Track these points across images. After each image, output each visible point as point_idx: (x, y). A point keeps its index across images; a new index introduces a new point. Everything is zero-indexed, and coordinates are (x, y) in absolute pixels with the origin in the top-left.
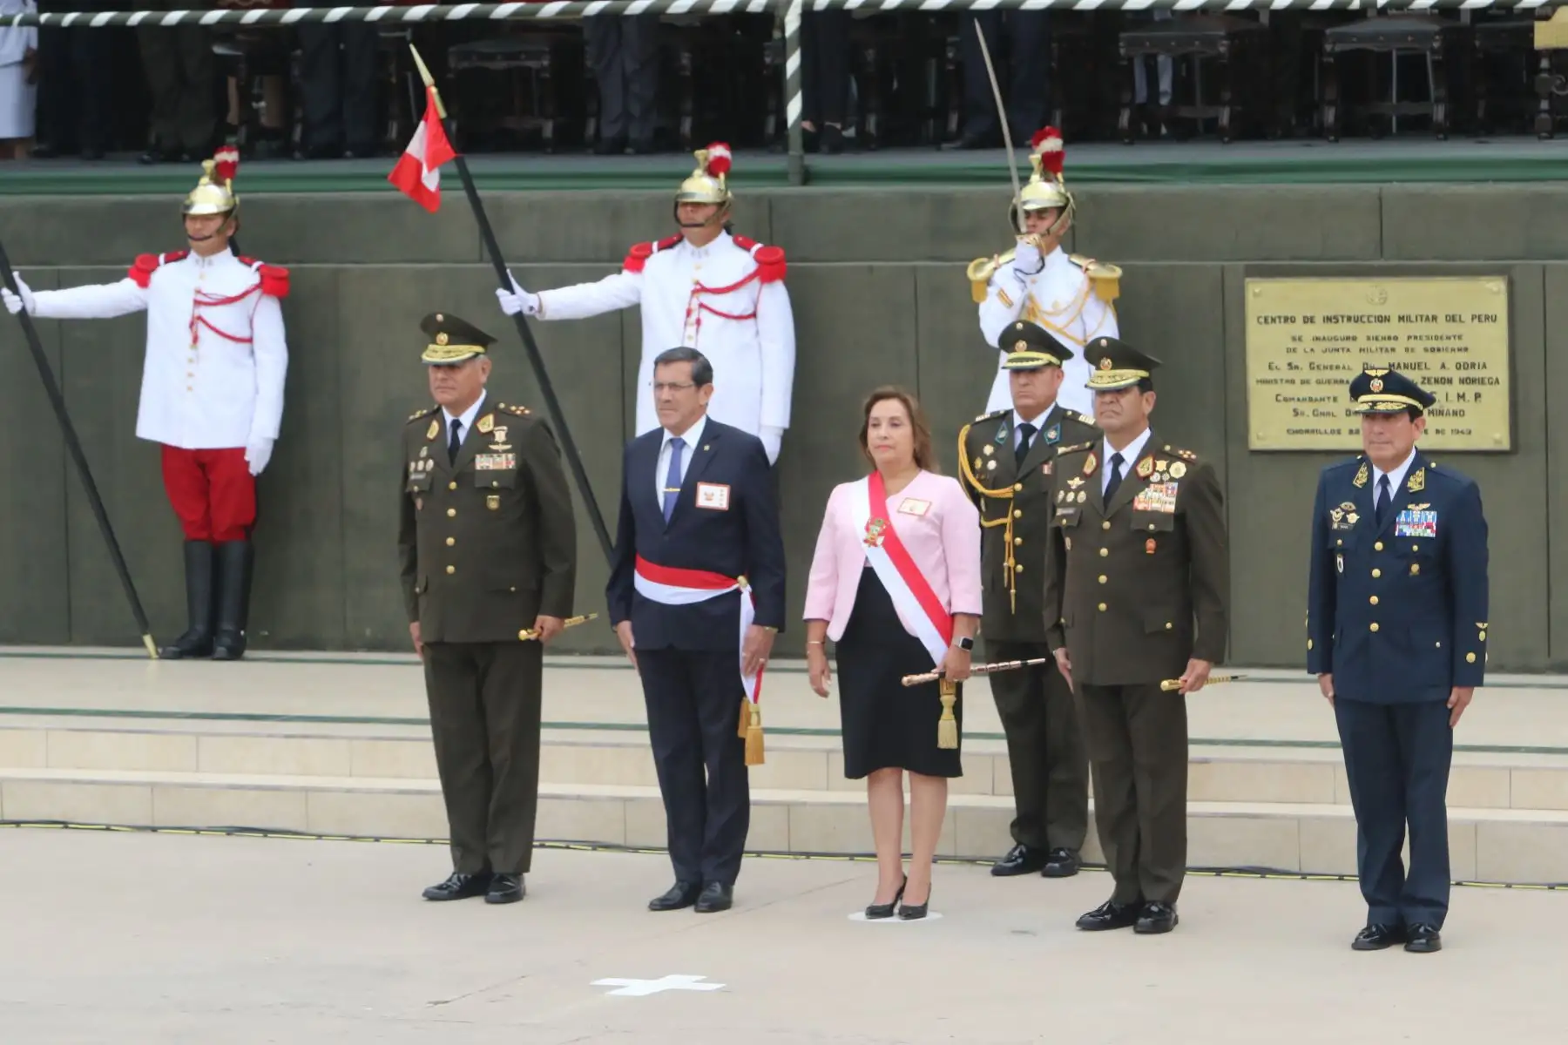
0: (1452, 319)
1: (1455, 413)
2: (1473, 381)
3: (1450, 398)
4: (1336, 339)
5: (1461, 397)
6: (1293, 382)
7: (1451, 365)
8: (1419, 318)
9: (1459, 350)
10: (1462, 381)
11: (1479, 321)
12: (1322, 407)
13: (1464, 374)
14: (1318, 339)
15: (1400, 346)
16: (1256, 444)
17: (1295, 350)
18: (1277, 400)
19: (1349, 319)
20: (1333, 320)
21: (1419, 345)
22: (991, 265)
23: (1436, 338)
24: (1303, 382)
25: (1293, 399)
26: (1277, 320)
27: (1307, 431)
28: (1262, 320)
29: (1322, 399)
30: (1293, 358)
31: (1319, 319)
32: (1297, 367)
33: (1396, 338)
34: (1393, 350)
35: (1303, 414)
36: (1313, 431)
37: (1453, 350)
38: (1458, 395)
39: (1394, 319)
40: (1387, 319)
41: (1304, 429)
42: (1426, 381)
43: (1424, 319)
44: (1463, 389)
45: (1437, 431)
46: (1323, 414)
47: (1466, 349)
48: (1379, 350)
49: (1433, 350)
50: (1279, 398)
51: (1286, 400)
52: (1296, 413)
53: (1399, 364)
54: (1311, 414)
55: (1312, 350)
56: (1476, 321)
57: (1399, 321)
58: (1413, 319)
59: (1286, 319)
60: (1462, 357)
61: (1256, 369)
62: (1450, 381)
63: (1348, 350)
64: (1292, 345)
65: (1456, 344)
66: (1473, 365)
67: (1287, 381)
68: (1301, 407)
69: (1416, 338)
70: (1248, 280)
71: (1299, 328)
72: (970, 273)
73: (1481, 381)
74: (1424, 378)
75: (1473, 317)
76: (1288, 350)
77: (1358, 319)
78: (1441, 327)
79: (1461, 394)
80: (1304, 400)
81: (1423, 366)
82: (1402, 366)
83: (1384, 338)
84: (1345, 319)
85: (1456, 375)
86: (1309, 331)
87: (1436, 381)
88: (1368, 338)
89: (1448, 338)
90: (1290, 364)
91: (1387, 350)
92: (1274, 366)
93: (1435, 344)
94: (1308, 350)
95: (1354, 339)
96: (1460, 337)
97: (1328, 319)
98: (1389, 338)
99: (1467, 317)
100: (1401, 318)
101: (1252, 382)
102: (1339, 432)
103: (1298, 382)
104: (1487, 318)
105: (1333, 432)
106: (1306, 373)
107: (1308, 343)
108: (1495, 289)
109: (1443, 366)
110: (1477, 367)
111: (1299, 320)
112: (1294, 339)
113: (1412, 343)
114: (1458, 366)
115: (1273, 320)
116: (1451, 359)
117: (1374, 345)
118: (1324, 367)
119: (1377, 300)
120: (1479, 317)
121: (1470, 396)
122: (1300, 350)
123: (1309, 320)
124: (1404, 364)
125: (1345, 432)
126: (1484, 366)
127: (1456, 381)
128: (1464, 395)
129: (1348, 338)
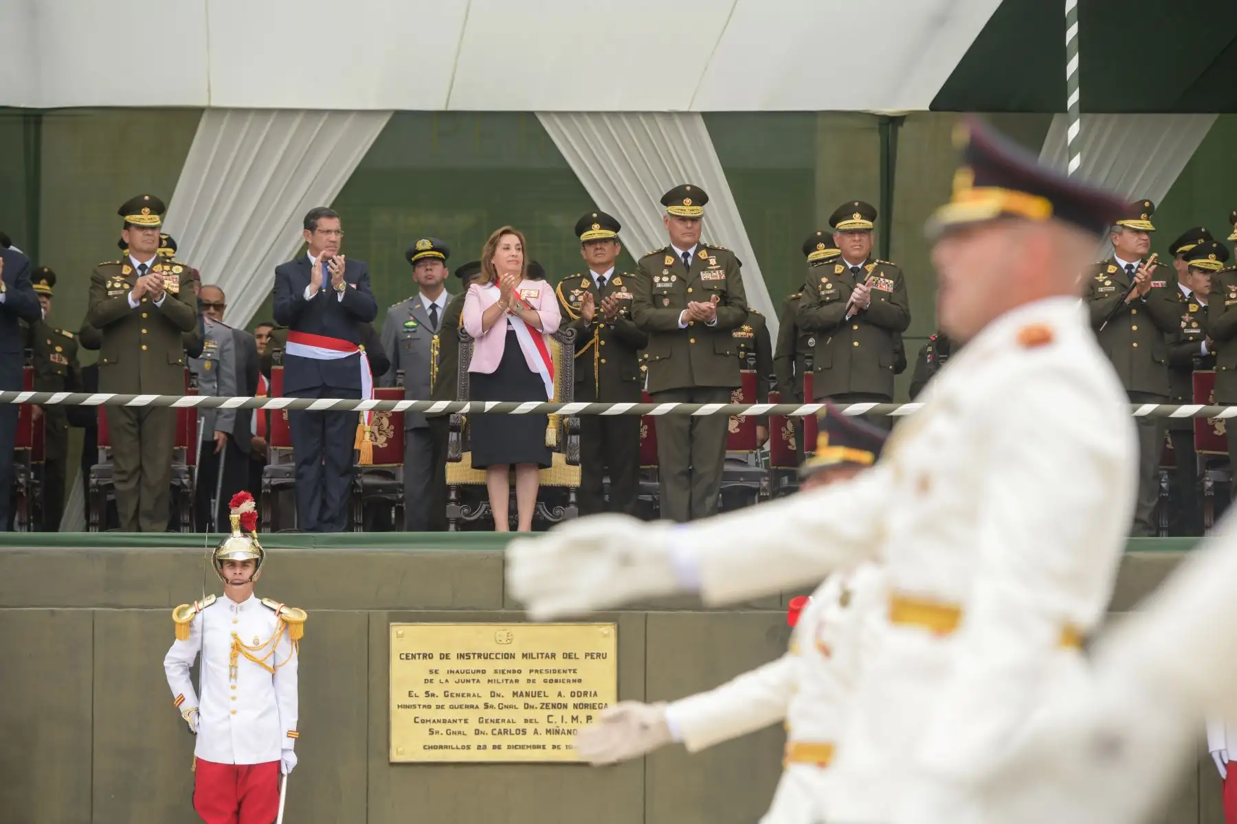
0: (568, 656)
1: (569, 732)
2: (586, 706)
3: (564, 720)
4: (467, 672)
5: (574, 719)
6: (429, 707)
7: (566, 693)
8: (540, 655)
9: (574, 681)
10: (575, 706)
11: (592, 658)
12: (454, 727)
13: (577, 700)
14: (452, 672)
15: (523, 677)
16: (395, 757)
17: (431, 681)
18: (415, 722)
19: (480, 656)
20: (466, 657)
21: (539, 678)
22: (193, 610)
23: (554, 671)
24: (438, 707)
25: (430, 721)
26: (417, 656)
27: (441, 747)
28: (404, 657)
29: (455, 721)
30: (429, 687)
31: (453, 656)
32: (433, 695)
33: (519, 672)
34: (517, 681)
35: (437, 732)
36: (446, 747)
37: (569, 681)
38: (572, 717)
39: (519, 656)
40: (513, 656)
41: (438, 744)
42: (544, 707)
43: (544, 656)
44: (576, 713)
45: (554, 747)
46: (454, 733)
47: (580, 681)
48: (505, 682)
49: (551, 681)
50: (417, 720)
51: (423, 721)
52: (431, 732)
53: (522, 692)
54: (445, 733)
55: (447, 681)
56: (589, 657)
57: (523, 658)
58: (535, 656)
59: (425, 656)
60: (576, 687)
61: (397, 697)
62: (565, 706)
63: (478, 681)
64: (430, 677)
65: (572, 676)
66: (585, 694)
67: (424, 706)
68: (436, 727)
69: (537, 671)
70: (392, 624)
71: (435, 663)
72: (175, 616)
73: (593, 707)
74: (544, 704)
75: (587, 655)
76: (426, 681)
77: (487, 657)
78: (560, 663)
79: (575, 717)
80: (439, 721)
81: (542, 695)
82: (524, 694)
83: (509, 672)
84: (476, 656)
85: (571, 701)
86: (444, 666)
87: (554, 706)
88: (496, 672)
89: (565, 672)
90: (427, 692)
91: (511, 681)
92: (413, 694)
93: (554, 676)
94: (443, 681)
95: (484, 672)
96: (575, 671)
97: (461, 656)
98: (514, 671)
99: (581, 655)
100: (524, 656)
101: (393, 707)
102: (468, 747)
103: (434, 707)
104: (599, 655)
105: (463, 747)
106: (441, 700)
107: (443, 676)
108: (605, 632)
109: (560, 694)
110: (589, 695)
111: (436, 656)
112: (431, 672)
113: (533, 676)
114: (573, 694)
115: (414, 656)
116: (567, 689)
117: (500, 677)
118: (457, 694)
119: (504, 641)
120: (592, 655)
121: (583, 718)
122: (436, 681)
123: (445, 656)
124: (526, 693)
125: (474, 747)
126: (595, 694)
127: (570, 706)
128: (577, 717)
129: (478, 671)
